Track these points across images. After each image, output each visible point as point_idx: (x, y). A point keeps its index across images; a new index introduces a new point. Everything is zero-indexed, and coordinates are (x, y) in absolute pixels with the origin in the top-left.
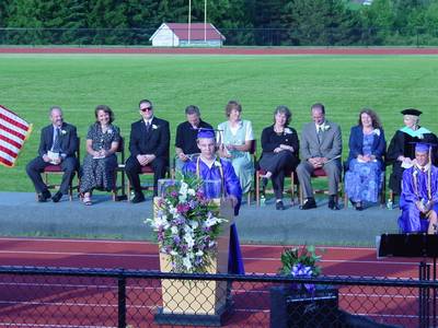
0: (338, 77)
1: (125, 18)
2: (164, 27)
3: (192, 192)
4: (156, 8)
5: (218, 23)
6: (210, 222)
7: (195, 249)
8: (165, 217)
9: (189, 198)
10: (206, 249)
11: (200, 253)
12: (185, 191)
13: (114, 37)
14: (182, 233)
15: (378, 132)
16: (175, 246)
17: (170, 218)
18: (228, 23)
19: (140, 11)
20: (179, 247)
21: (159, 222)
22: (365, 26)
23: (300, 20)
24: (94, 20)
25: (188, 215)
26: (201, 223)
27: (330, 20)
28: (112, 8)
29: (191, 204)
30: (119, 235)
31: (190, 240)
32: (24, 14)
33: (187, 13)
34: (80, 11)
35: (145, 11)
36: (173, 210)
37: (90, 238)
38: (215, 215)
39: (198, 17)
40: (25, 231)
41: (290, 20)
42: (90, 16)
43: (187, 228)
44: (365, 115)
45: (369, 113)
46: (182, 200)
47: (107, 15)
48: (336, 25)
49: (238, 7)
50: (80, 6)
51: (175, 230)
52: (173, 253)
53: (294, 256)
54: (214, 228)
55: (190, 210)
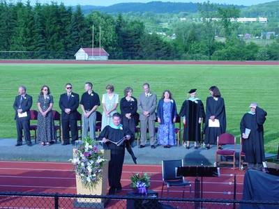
0: (160, 77)
1: (63, 46)
2: (81, 50)
3: (91, 147)
4: (77, 41)
5: (106, 48)
6: (99, 161)
7: (92, 173)
8: (78, 159)
9: (89, 150)
10: (97, 174)
11: (94, 175)
12: (87, 146)
13: (59, 54)
14: (86, 166)
15: (172, 101)
16: (83, 172)
17: (80, 159)
18: (111, 48)
19: (70, 43)
20: (85, 172)
21: (75, 161)
22: (172, 49)
23: (143, 46)
24: (49, 46)
25: (89, 158)
26: (95, 161)
27: (157, 47)
28: (58, 41)
29: (90, 153)
30: (58, 160)
31: (89, 169)
32: (18, 44)
33: (91, 44)
34: (43, 42)
35: (73, 42)
36: (82, 155)
37: (44, 161)
38: (102, 157)
39: (97, 45)
40: (14, 157)
41: (139, 47)
42: (47, 45)
43: (88, 164)
44: (166, 93)
45: (169, 92)
46: (86, 150)
47: (55, 44)
48: (159, 49)
49: (115, 41)
50: (43, 40)
51: (83, 164)
52: (82, 175)
53: (138, 178)
54: (101, 163)
55: (90, 155)
